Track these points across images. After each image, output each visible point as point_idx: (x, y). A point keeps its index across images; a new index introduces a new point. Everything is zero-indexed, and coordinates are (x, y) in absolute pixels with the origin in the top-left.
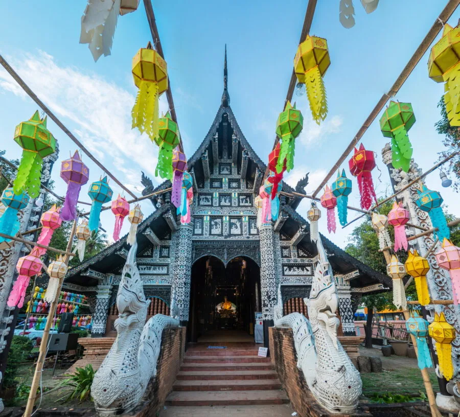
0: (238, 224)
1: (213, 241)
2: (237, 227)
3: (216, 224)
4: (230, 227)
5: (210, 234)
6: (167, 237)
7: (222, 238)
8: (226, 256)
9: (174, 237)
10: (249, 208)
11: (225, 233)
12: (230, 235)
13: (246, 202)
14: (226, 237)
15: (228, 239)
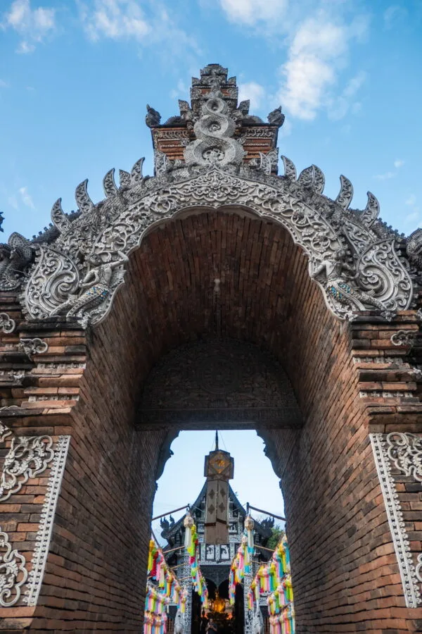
0: (227, 550)
1: (208, 566)
2: (226, 553)
3: (210, 549)
4: (221, 553)
5: (206, 559)
6: (174, 562)
7: (215, 563)
8: (217, 579)
9: (179, 562)
10: (235, 536)
11: (217, 559)
12: (221, 560)
13: (233, 529)
14: (218, 562)
15: (220, 564)
